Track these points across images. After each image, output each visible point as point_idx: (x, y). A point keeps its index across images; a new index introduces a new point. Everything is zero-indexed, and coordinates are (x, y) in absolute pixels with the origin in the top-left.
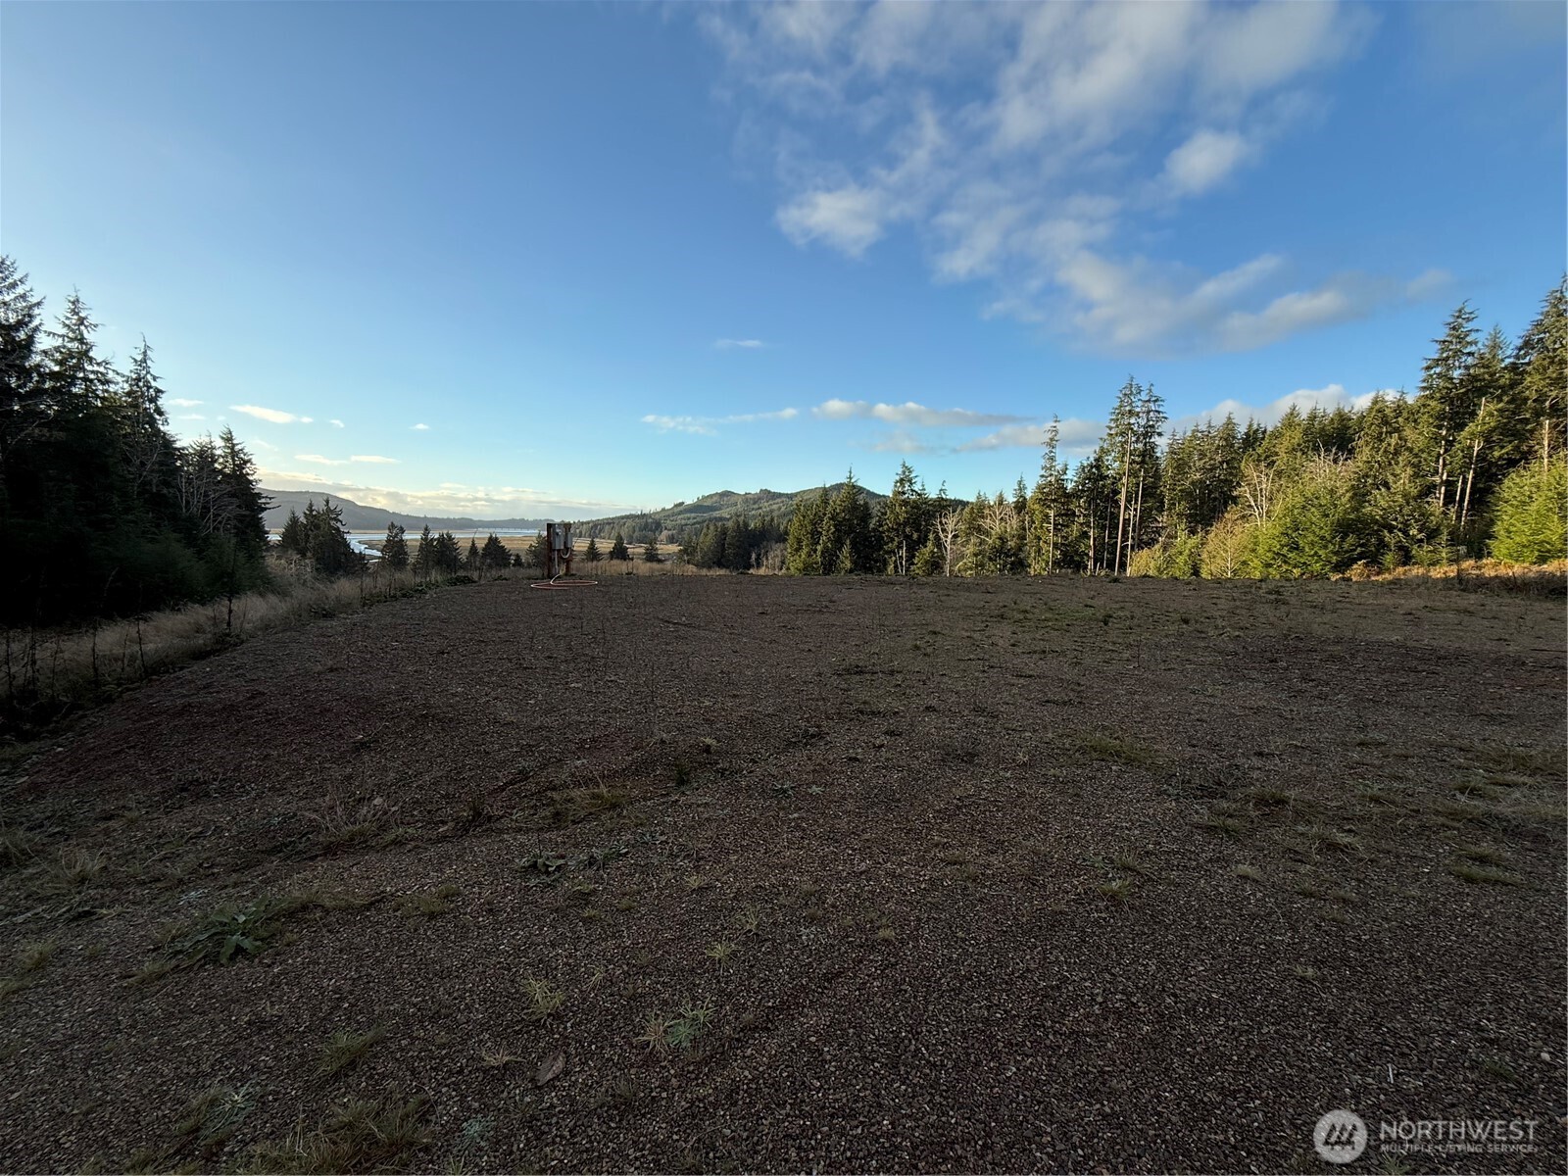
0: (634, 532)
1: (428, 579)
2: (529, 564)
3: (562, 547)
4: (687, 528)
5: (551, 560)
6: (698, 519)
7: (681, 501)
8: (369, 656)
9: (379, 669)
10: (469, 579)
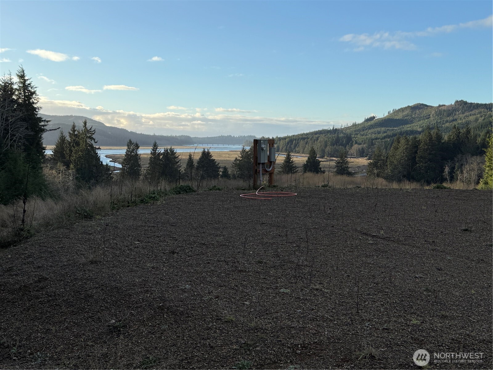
0: (326, 146)
1: (159, 188)
2: (234, 175)
3: (266, 161)
4: (377, 143)
5: (256, 172)
6: (389, 133)
7: (372, 115)
8: (118, 252)
9: (126, 264)
10: (190, 189)
